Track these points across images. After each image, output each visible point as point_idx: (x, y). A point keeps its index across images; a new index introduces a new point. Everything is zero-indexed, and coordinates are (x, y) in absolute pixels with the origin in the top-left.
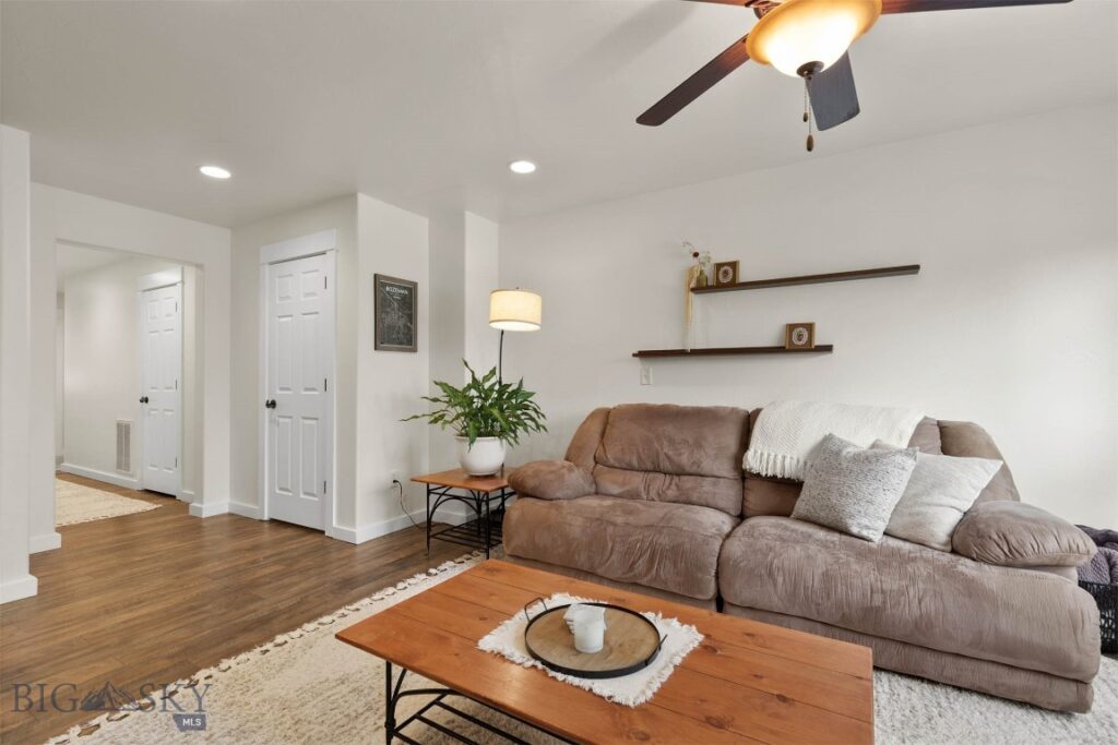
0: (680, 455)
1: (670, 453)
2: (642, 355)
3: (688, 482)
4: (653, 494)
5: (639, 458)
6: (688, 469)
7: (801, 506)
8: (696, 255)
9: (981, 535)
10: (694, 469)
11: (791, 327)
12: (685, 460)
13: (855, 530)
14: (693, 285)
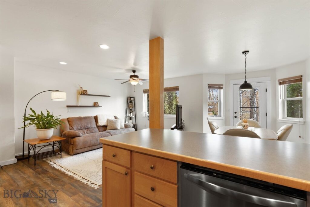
0: (88, 125)
1: (87, 125)
2: (67, 106)
3: (91, 130)
4: (85, 133)
5: (81, 127)
6: (90, 127)
7: (108, 128)
8: (81, 88)
9: (128, 126)
10: (91, 127)
11: (95, 103)
12: (89, 126)
13: (118, 129)
14: (80, 93)
